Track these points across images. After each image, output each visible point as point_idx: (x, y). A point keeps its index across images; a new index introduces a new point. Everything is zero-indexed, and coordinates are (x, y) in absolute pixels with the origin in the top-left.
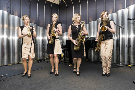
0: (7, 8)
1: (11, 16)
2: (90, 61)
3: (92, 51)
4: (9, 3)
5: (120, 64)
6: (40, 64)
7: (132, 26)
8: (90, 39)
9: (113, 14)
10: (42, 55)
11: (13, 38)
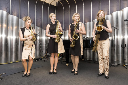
0: (6, 8)
1: (10, 16)
2: (86, 60)
3: (88, 50)
4: (8, 4)
5: (115, 64)
6: (37, 63)
7: (126, 27)
8: (86, 39)
9: (108, 15)
10: (39, 54)
11: (12, 37)
